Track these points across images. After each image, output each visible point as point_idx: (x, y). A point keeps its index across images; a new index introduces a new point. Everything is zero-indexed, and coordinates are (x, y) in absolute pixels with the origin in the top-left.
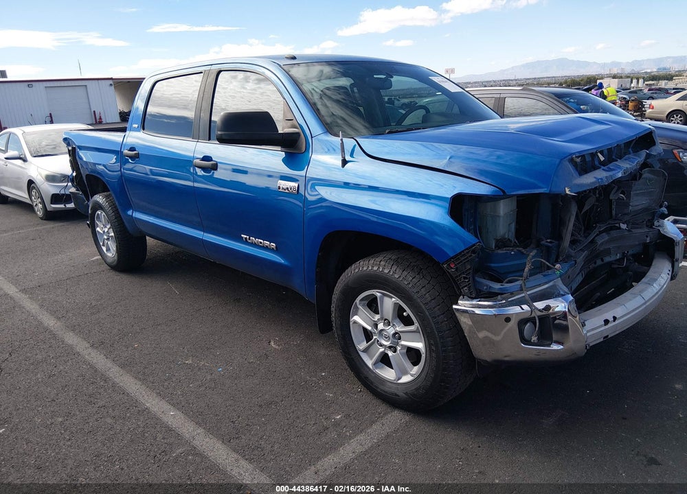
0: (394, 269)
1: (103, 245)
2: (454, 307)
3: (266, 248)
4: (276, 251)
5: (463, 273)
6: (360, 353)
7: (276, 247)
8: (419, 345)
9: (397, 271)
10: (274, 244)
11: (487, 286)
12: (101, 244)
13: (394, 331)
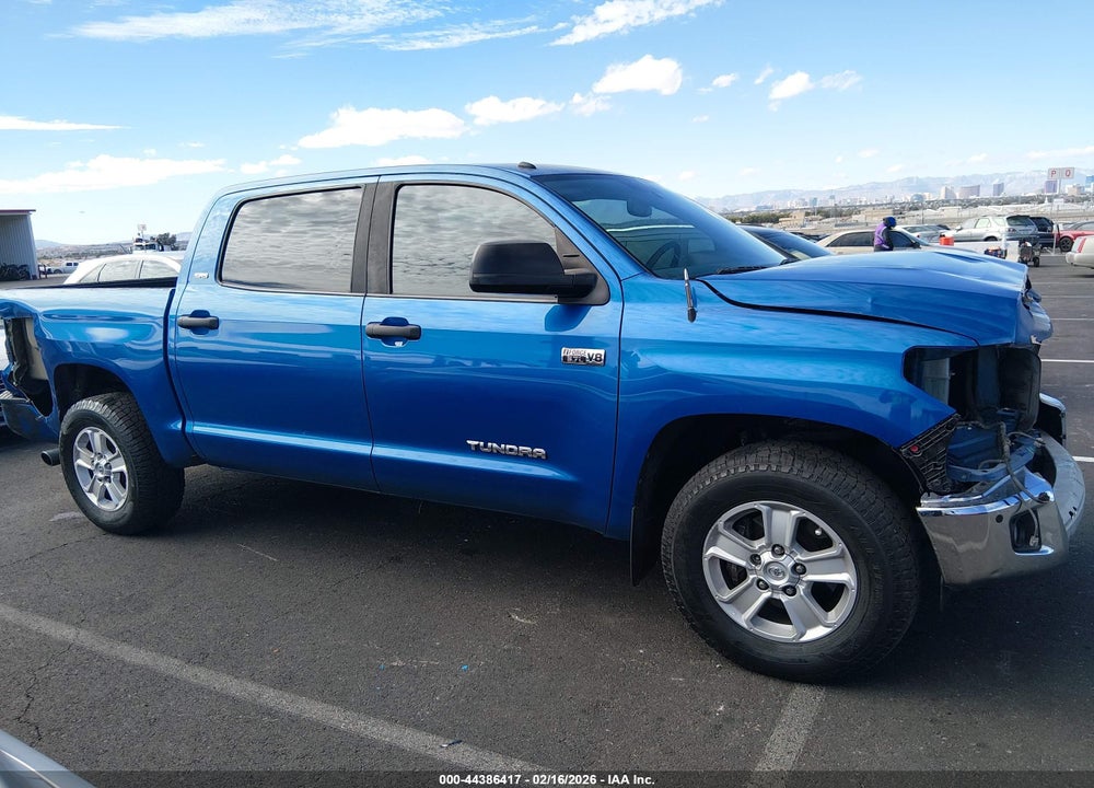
0: (797, 466)
1: (91, 491)
2: (919, 509)
3: (525, 458)
4: (545, 461)
5: (934, 459)
6: (724, 607)
7: (546, 455)
8: (846, 576)
9: (805, 467)
10: (542, 450)
11: (966, 473)
12: (86, 489)
13: (792, 563)
